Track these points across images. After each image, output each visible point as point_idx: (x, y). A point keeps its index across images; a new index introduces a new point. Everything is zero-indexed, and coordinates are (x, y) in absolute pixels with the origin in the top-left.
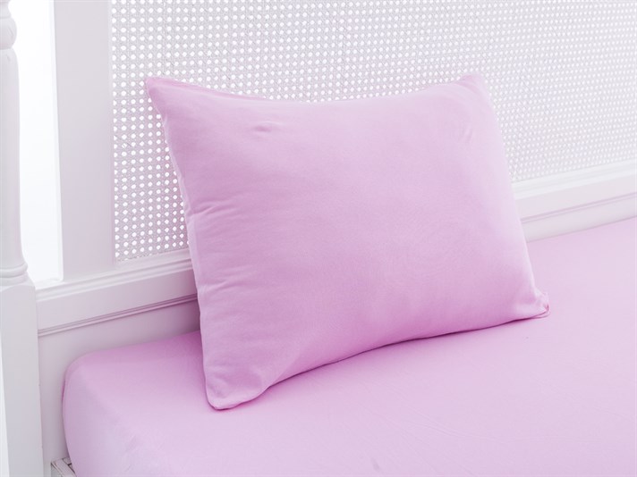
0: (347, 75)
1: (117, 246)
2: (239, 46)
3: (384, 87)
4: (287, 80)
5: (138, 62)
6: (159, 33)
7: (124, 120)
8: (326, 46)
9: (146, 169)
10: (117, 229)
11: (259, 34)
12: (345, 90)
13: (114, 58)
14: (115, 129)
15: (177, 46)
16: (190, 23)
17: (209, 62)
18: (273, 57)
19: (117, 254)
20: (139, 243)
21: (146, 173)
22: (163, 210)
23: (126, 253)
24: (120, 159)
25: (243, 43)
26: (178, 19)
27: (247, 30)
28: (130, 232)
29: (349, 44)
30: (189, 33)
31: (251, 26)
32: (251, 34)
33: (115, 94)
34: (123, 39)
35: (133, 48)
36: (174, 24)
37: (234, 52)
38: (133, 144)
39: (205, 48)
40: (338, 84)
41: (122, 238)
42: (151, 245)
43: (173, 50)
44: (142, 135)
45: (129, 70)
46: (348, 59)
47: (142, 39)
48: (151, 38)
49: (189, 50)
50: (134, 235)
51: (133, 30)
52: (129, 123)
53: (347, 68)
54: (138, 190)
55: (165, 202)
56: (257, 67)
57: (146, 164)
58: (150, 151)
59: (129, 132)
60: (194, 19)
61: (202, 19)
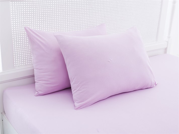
0: (69, 24)
1: (15, 64)
2: (42, 18)
3: (78, 27)
4: (54, 26)
5: (18, 22)
6: (22, 16)
7: (15, 35)
8: (63, 18)
9: (21, 46)
10: (15, 60)
11: (46, 15)
12: (68, 28)
13: (12, 22)
14: (13, 37)
15: (27, 19)
16: (30, 14)
17: (35, 22)
18: (50, 21)
19: (15, 66)
20: (20, 63)
21: (21, 47)
22: (25, 56)
23: (17, 65)
24: (15, 44)
25: (42, 17)
26: (27, 13)
27: (43, 15)
28: (18, 60)
29: (69, 17)
30: (30, 15)
31: (44, 14)
32: (44, 15)
33: (13, 29)
34: (14, 17)
35: (17, 19)
36: (26, 14)
37: (41, 20)
38: (18, 41)
39: (34, 19)
40: (67, 26)
41: (16, 62)
42: (23, 63)
43: (26, 20)
44: (19, 39)
45: (16, 24)
46: (69, 21)
47: (19, 17)
48: (20, 17)
49: (30, 19)
50: (19, 61)
51: (16, 15)
52: (16, 36)
53: (69, 23)
54: (19, 51)
55: (26, 54)
56: (46, 23)
57: (21, 45)
58: (22, 42)
59: (16, 38)
60: (30, 12)
61: (32, 12)
